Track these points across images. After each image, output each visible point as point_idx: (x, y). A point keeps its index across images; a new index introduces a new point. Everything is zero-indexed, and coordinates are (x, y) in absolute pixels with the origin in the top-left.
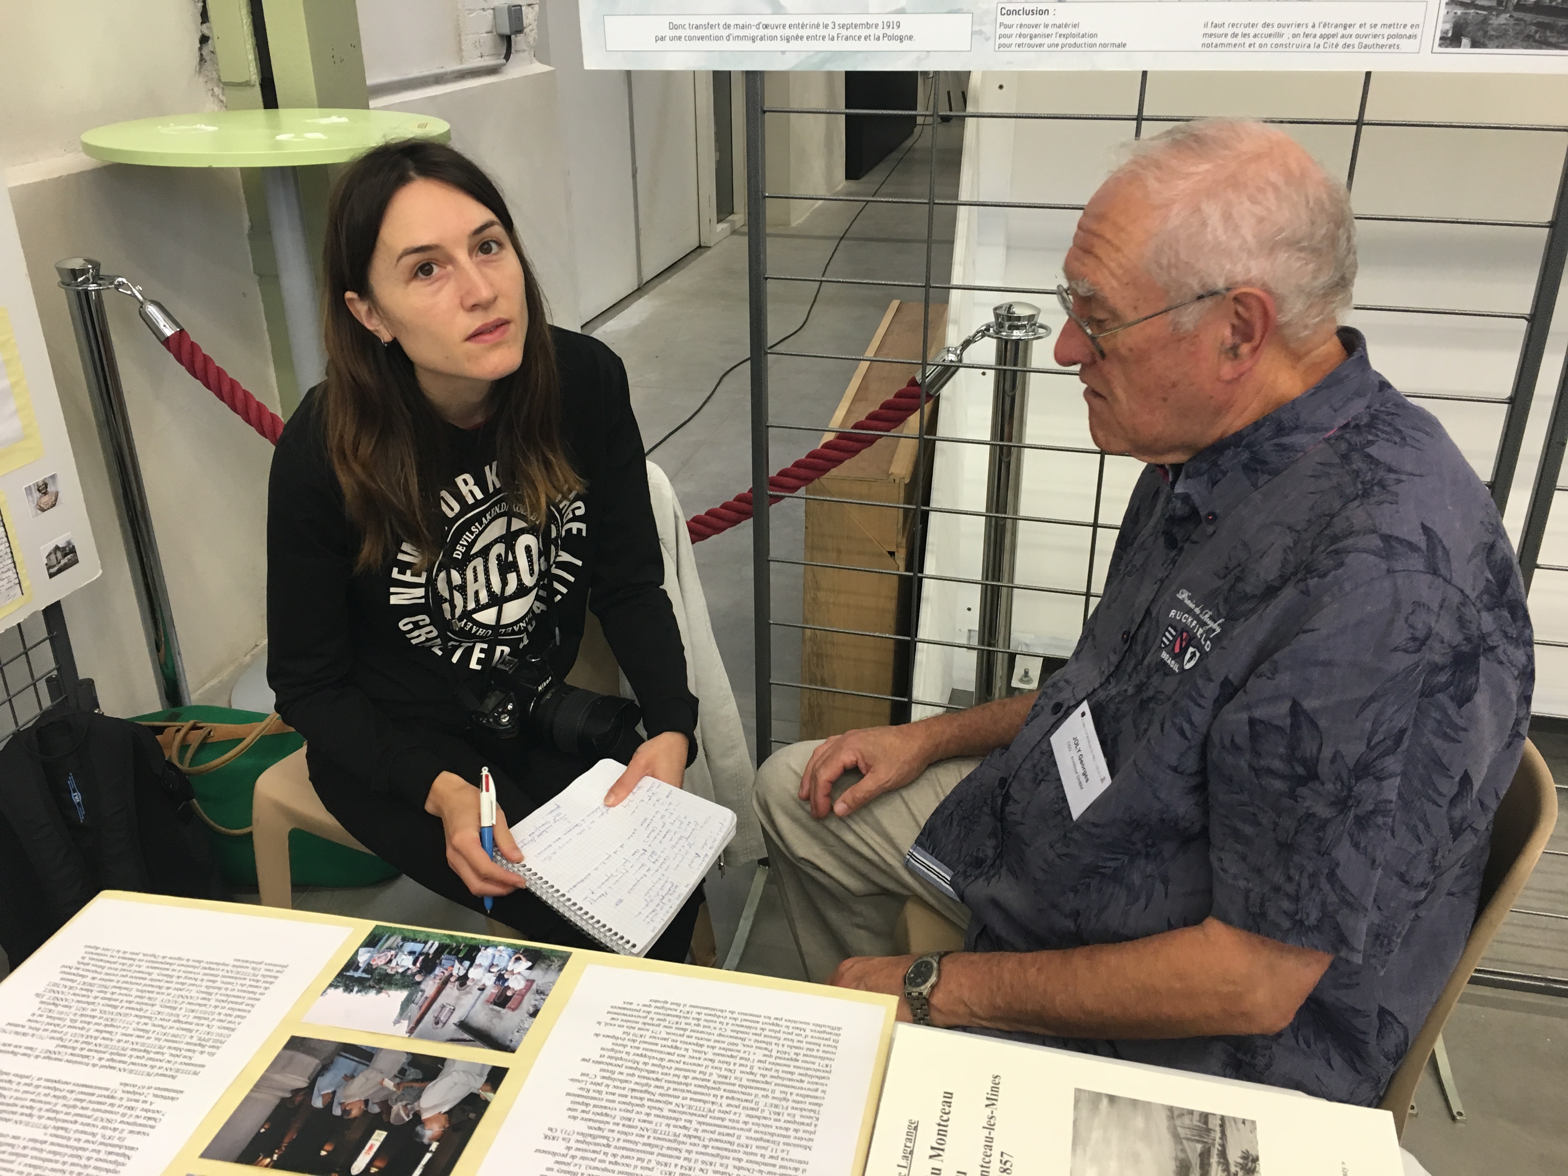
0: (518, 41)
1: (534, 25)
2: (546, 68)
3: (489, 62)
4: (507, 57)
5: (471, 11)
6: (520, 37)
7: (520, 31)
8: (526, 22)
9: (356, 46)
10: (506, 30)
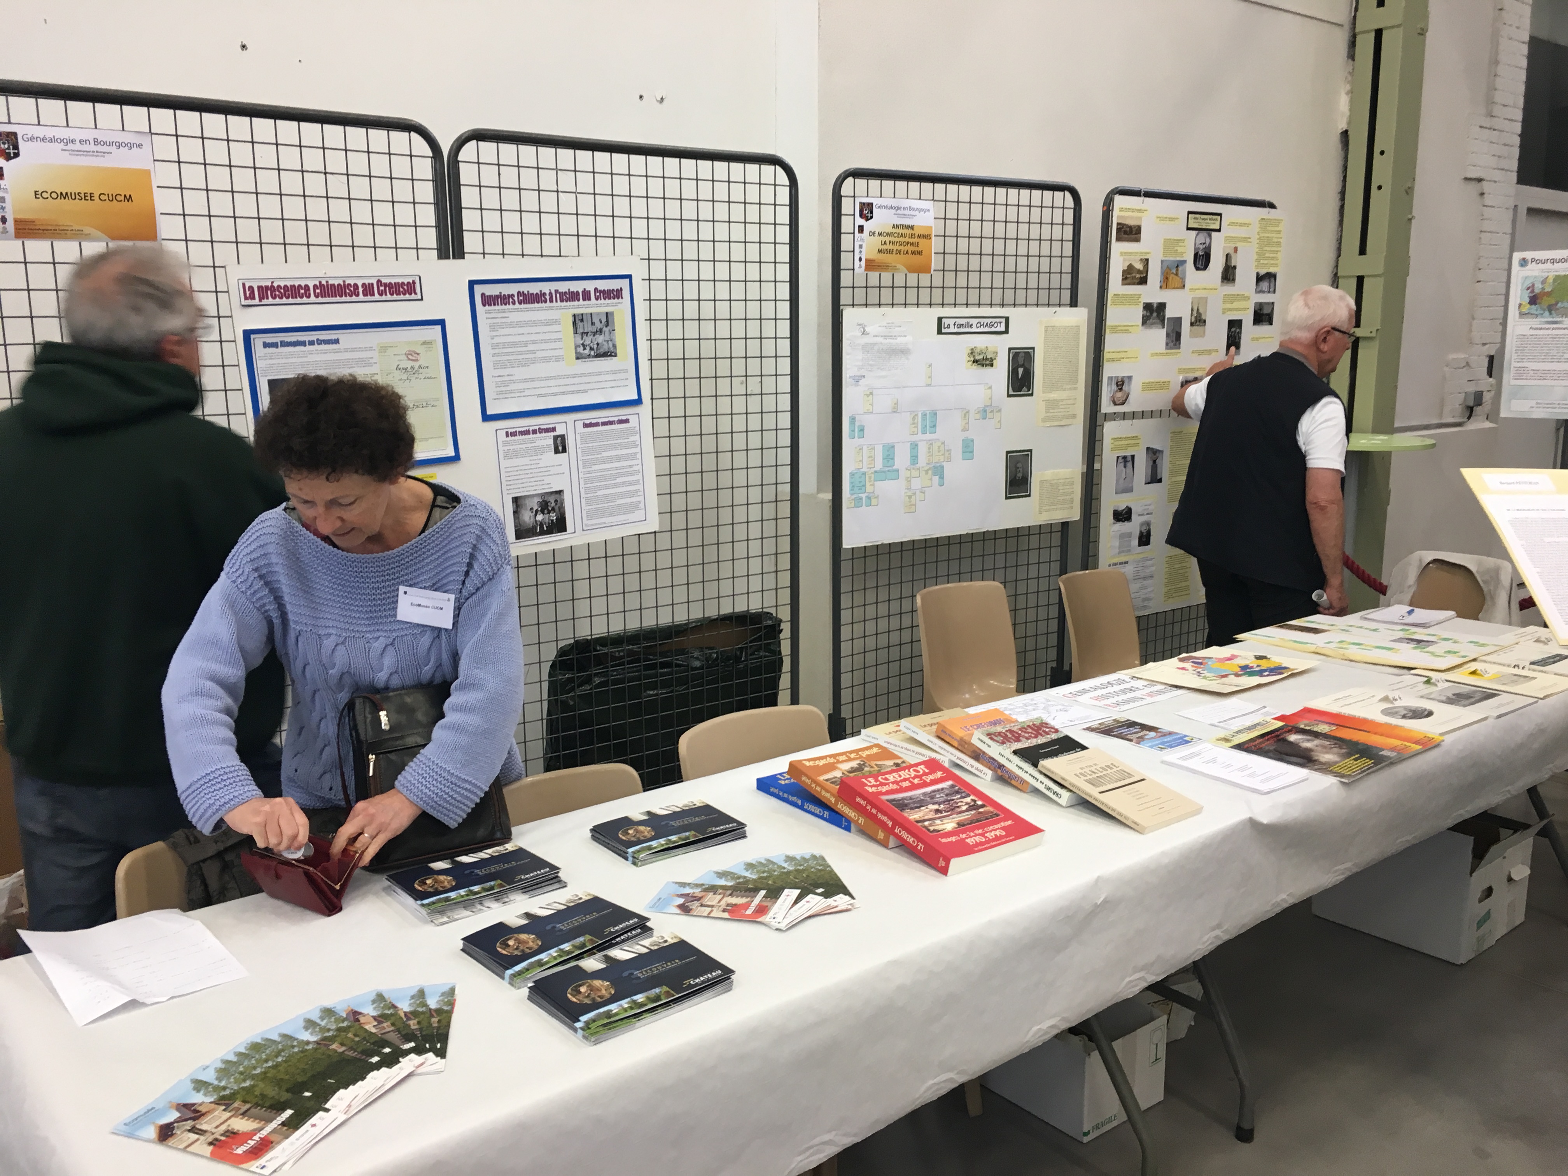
0: (1478, 410)
1: (1490, 402)
2: (1491, 425)
3: (1457, 420)
4: (1469, 418)
5: (1452, 394)
6: (1479, 408)
7: (1480, 404)
8: (1484, 400)
9: (1393, 409)
10: (1471, 404)
